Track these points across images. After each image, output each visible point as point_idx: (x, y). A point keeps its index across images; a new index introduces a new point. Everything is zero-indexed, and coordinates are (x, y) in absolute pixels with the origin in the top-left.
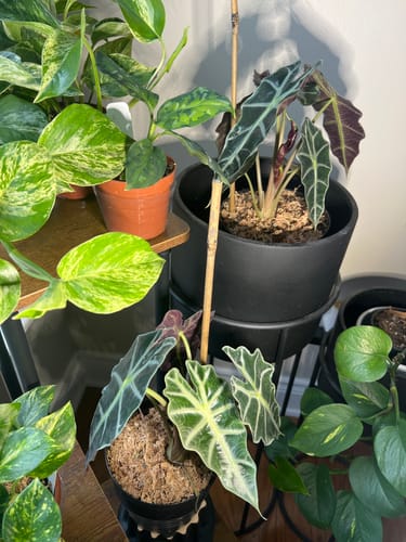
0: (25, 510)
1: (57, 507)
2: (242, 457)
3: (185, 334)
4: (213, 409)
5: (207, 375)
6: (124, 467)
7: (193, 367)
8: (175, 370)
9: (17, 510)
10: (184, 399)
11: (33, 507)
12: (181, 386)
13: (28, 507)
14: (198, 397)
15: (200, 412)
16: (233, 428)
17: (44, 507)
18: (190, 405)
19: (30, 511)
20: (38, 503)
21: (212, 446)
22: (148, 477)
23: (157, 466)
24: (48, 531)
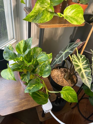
0: (43, 67)
1: (50, 68)
2: (89, 77)
3: (77, 49)
4: (83, 65)
5: (82, 57)
6: (54, 77)
7: (79, 55)
8: (75, 55)
9: (41, 67)
10: (76, 61)
11: (45, 67)
12: (76, 58)
13: (44, 67)
14: (79, 62)
15: (79, 65)
16: (87, 70)
17: (47, 67)
18: (77, 63)
19: (44, 68)
20: (46, 66)
21: (81, 72)
22: (60, 80)
23: (62, 79)
24: (47, 73)
